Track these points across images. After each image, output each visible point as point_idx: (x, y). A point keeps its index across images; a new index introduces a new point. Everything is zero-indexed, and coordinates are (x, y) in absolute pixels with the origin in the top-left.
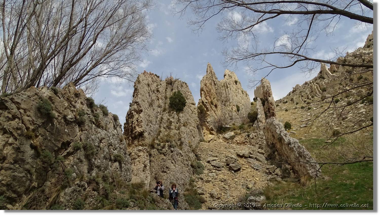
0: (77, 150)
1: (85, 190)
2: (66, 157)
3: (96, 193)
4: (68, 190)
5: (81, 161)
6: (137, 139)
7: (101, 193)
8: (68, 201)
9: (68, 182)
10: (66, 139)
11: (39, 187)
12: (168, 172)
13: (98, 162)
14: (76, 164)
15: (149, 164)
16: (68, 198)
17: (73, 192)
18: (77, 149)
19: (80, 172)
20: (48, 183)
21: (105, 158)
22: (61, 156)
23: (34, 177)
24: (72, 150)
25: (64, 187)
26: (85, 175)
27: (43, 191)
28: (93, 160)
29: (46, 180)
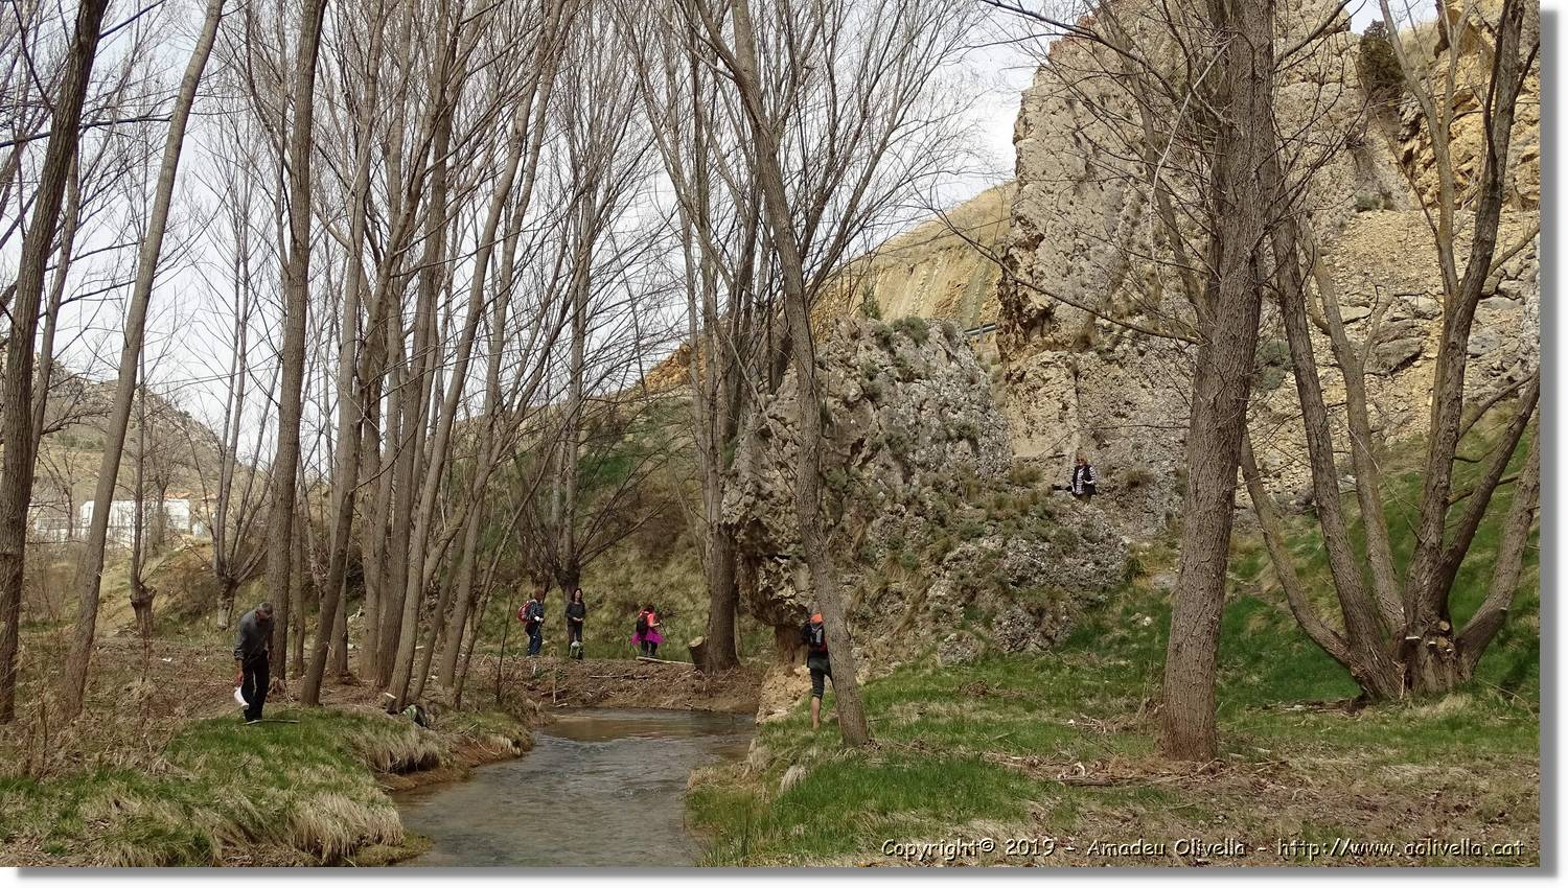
0: (878, 449)
1: (902, 515)
2: (861, 467)
3: (921, 519)
4: (876, 523)
5: (888, 468)
6: (1039, 328)
7: (931, 519)
8: (879, 539)
9: (874, 511)
10: (856, 436)
11: (836, 524)
12: (1133, 414)
13: (921, 456)
14: (881, 476)
15: (1074, 401)
16: (878, 534)
17: (883, 525)
18: (876, 448)
19: (890, 487)
20: (846, 516)
21: (936, 440)
22: (854, 469)
23: (827, 513)
24: (869, 453)
25: (869, 520)
26: (899, 490)
27: (843, 530)
28: (911, 455)
29: (842, 513)
